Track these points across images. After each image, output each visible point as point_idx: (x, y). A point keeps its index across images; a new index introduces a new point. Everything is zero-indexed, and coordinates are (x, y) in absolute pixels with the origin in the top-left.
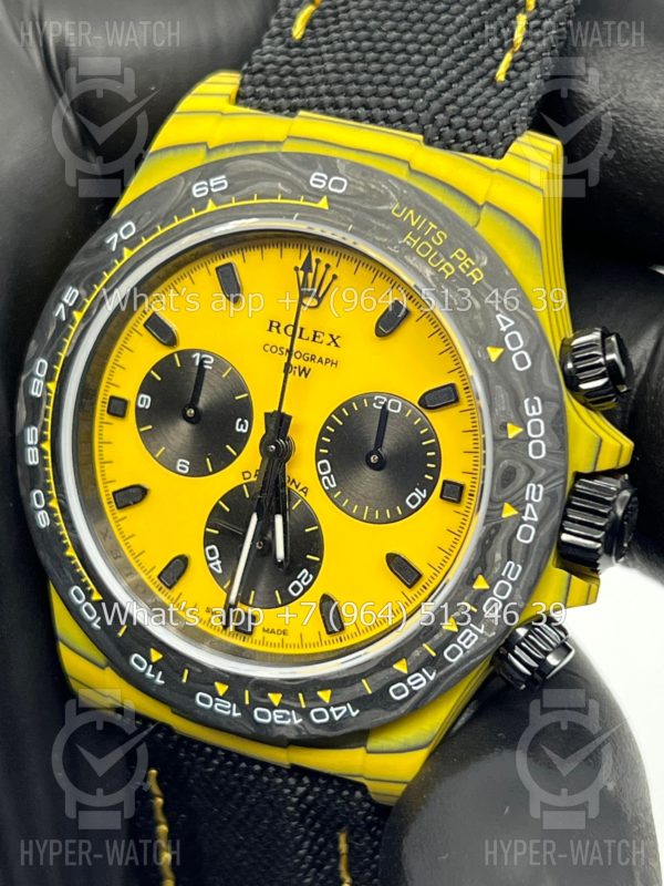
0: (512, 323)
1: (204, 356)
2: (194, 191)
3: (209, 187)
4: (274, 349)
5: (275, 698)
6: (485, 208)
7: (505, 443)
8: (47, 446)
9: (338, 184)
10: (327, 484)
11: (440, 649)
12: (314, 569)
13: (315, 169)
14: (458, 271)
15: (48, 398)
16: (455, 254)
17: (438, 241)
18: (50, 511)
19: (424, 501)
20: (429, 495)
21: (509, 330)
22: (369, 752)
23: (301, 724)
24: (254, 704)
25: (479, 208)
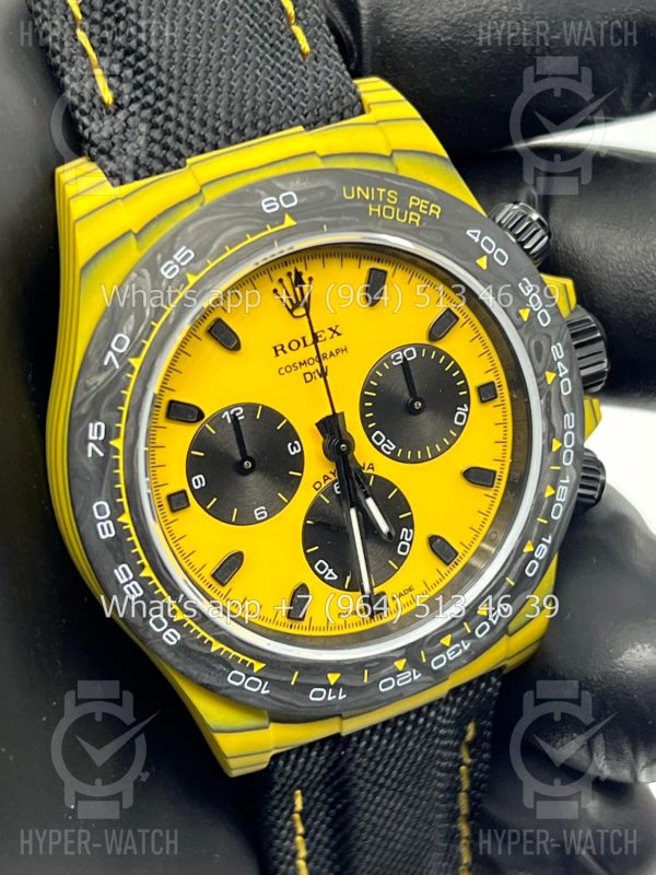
0: (479, 232)
1: (232, 412)
2: (165, 274)
3: (178, 264)
4: (288, 369)
5: (446, 641)
6: (395, 155)
7: (524, 326)
8: (147, 572)
9: (288, 199)
10: (388, 450)
11: (547, 516)
12: (409, 523)
13: (259, 197)
14: (420, 213)
15: (128, 530)
16: (411, 203)
17: (393, 200)
18: (178, 625)
19: (468, 413)
20: (469, 406)
21: (481, 238)
22: (511, 635)
23: (470, 647)
24: (430, 656)
25: (390, 158)
